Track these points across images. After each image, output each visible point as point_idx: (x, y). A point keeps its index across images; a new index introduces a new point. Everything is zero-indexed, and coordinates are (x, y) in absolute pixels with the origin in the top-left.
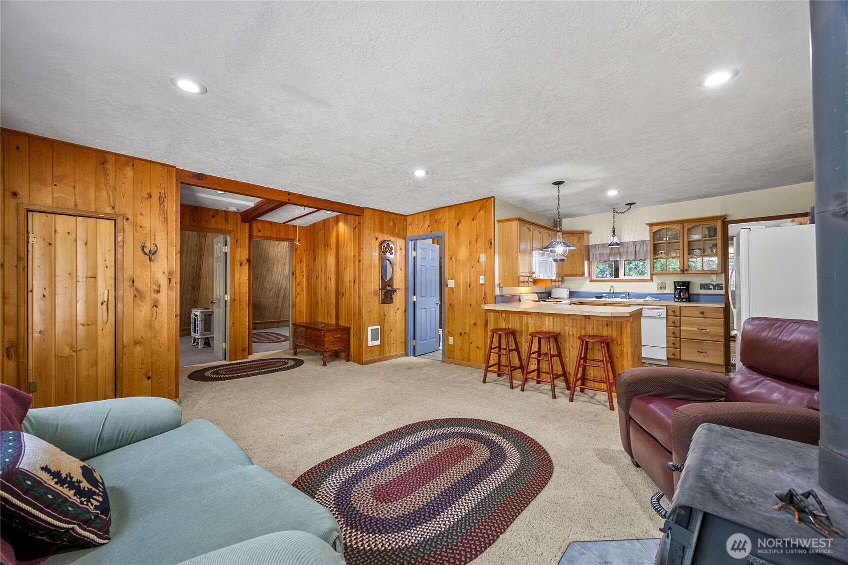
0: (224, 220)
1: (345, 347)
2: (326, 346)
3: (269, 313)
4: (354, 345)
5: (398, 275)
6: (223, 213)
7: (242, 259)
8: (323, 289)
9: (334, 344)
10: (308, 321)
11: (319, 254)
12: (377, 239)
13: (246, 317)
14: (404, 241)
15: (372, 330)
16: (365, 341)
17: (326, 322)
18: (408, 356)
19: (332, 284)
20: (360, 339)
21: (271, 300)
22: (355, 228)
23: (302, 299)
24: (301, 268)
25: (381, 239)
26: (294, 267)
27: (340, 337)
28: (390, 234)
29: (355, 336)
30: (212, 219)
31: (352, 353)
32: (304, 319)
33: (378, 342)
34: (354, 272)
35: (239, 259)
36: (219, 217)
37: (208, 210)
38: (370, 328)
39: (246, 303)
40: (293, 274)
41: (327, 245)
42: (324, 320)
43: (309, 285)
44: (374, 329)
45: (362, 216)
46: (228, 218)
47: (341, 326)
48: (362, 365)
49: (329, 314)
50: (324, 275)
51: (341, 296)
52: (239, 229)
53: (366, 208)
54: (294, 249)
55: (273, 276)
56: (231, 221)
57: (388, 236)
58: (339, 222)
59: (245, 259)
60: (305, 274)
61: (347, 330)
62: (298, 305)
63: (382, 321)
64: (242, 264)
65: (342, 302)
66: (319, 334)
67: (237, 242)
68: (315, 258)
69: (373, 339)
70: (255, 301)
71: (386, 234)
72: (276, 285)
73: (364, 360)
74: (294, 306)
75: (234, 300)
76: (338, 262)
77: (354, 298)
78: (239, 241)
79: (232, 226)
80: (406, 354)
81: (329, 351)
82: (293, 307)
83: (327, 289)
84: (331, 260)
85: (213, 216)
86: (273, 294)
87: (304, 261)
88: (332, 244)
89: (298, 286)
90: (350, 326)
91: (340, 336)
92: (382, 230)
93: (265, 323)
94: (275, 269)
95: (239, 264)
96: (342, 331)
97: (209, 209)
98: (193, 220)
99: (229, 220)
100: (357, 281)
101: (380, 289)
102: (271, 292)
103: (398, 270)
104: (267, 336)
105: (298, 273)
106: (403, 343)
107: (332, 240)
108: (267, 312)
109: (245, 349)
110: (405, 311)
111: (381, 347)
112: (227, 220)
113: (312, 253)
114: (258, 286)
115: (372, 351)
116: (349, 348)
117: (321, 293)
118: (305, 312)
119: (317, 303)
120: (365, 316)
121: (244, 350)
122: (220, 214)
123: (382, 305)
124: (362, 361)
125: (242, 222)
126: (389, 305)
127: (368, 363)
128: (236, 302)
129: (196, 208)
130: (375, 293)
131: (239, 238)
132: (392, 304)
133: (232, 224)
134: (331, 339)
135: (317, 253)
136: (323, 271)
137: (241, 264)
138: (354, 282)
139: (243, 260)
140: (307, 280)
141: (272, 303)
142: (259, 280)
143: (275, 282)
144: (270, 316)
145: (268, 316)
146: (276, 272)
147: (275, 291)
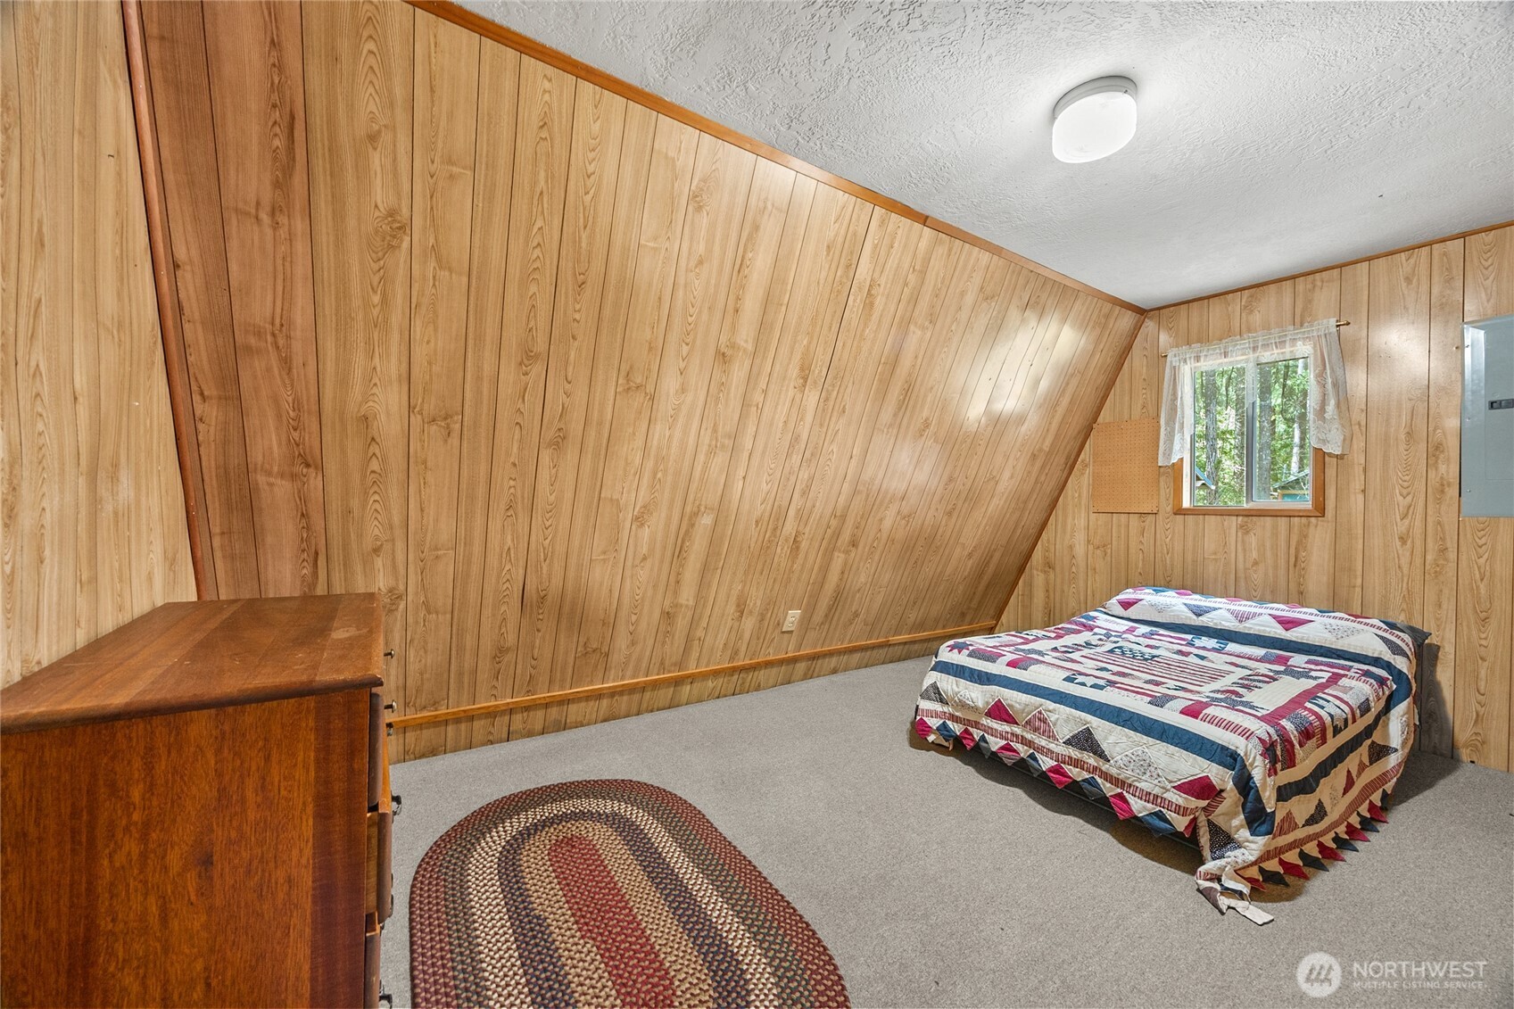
3: (633, 643)
21: (643, 574)
70: (556, 582)
72: (674, 486)
86: (652, 539)
93: (613, 693)
94: (670, 383)
102: (646, 532)
108: (621, 642)
114: (569, 495)
141: (650, 593)
142: (571, 455)
143: (665, 471)
144: (639, 660)
145: (628, 657)
146: (677, 409)
147: (668, 525)
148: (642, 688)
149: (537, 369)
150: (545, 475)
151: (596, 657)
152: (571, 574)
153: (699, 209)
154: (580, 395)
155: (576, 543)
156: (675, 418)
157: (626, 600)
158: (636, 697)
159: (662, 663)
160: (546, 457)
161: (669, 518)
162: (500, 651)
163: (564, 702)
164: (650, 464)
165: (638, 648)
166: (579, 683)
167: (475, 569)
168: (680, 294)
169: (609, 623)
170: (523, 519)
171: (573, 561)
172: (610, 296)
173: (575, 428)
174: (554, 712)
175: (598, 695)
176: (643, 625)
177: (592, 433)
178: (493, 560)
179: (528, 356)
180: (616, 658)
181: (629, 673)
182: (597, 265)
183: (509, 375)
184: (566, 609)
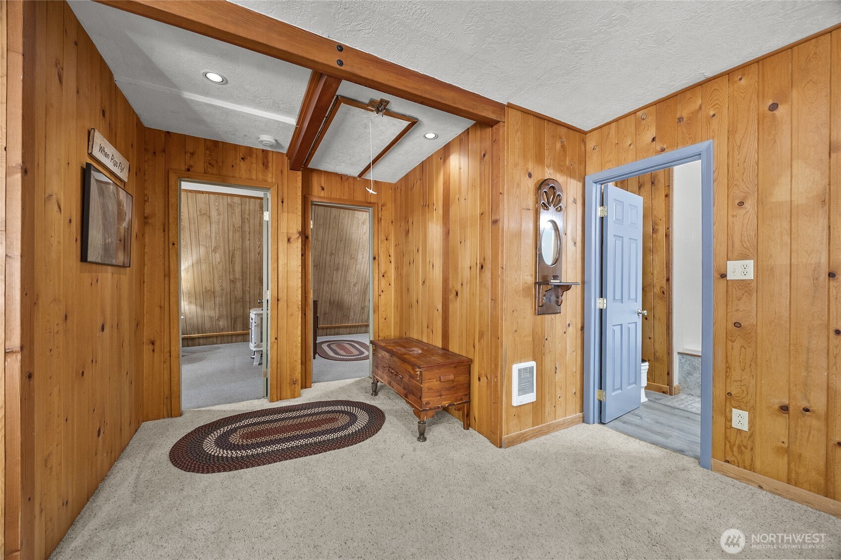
0: (261, 165)
1: (461, 399)
2: (425, 400)
3: (355, 315)
4: (480, 398)
5: (569, 254)
6: (260, 154)
7: (291, 231)
8: (421, 283)
9: (441, 396)
10: (398, 334)
11: (414, 223)
12: (530, 175)
13: (297, 328)
14: (580, 185)
15: (520, 370)
16: (506, 394)
17: (425, 340)
18: (588, 423)
19: (437, 274)
20: (496, 390)
21: (356, 298)
22: (484, 155)
23: (389, 299)
24: (388, 250)
25: (538, 176)
26: (376, 248)
27: (453, 381)
28: (554, 169)
29: (483, 379)
30: (242, 163)
31: (476, 411)
32: (392, 331)
33: (531, 397)
34: (482, 248)
35: (285, 231)
36: (254, 161)
37: (236, 147)
38: (516, 368)
39: (298, 305)
40: (374, 258)
41: (427, 206)
42: (422, 336)
43: (400, 276)
44: (525, 369)
45: (501, 124)
46: (268, 162)
47: (454, 355)
48: (501, 447)
49: (431, 327)
50: (422, 259)
51: (452, 296)
52: (285, 181)
53: (510, 106)
54: (377, 220)
55: (358, 266)
56: (272, 166)
57: (551, 171)
58: (449, 156)
59: (295, 231)
60: (393, 259)
61: (465, 365)
62: (382, 308)
63: (538, 349)
64: (291, 240)
65: (456, 307)
66: (412, 372)
67: (282, 202)
68: (408, 231)
69: (522, 391)
70: (337, 299)
71: (548, 167)
72: (362, 278)
73: (504, 437)
74: (376, 309)
75: (278, 300)
76: (447, 233)
77: (480, 301)
78: (285, 201)
79: (274, 176)
80: (583, 417)
81: (431, 409)
82: (374, 312)
83: (427, 283)
84: (435, 230)
85: (243, 159)
86: (358, 290)
87: (392, 238)
88: (437, 200)
89: (382, 278)
90: (470, 357)
91: (451, 377)
92: (540, 159)
93: (350, 327)
94: (360, 257)
95: (286, 239)
96: (455, 367)
97: (236, 145)
98: (210, 164)
99: (270, 165)
100: (488, 266)
101: (536, 283)
102: (356, 288)
103: (570, 244)
104: (348, 346)
105: (383, 258)
106: (578, 395)
107: (437, 194)
108: (352, 314)
109: (297, 380)
110: (582, 328)
111: (537, 408)
112: (265, 165)
113: (403, 224)
114: (339, 280)
115: (519, 417)
116: (469, 402)
117: (417, 289)
118: (393, 320)
119: (411, 306)
120: (507, 340)
121: (294, 383)
122: (254, 156)
123: (540, 316)
124: (501, 439)
125: (290, 169)
126: (553, 316)
127: (512, 442)
128: (280, 303)
129: (216, 143)
130: (526, 290)
131: (285, 195)
132: (558, 315)
133: (274, 173)
134: (435, 384)
135: (410, 222)
136: (420, 252)
137: (289, 240)
138: (482, 267)
139: (292, 234)
140: (397, 268)
141: (358, 302)
142: (340, 272)
143: (360, 275)
144: (356, 319)
145: (354, 318)
146: (362, 262)
147: (361, 286)
148: (358, 326)
149: (333, 256)
150: (335, 276)
151: (346, 317)
152: (340, 298)
153: (364, 224)
154: (341, 260)
155: (341, 289)
156: (361, 264)
157: (352, 304)
158: (356, 329)
159: (362, 320)
160: (335, 272)
161: (361, 285)
162: (325, 314)
163: (339, 327)
164: (356, 273)
165: (356, 316)
166: (342, 323)
167: (321, 295)
168: (361, 240)
169: (349, 309)
170: (330, 285)
171: (340, 294)
172: (347, 242)
173: (341, 267)
174: (336, 330)
175: (346, 327)
176: (357, 310)
177: (344, 267)
178: (324, 293)
179: (332, 254)
180: (351, 318)
181: (354, 322)
182: (344, 237)
183: (328, 258)
184: (339, 304)
